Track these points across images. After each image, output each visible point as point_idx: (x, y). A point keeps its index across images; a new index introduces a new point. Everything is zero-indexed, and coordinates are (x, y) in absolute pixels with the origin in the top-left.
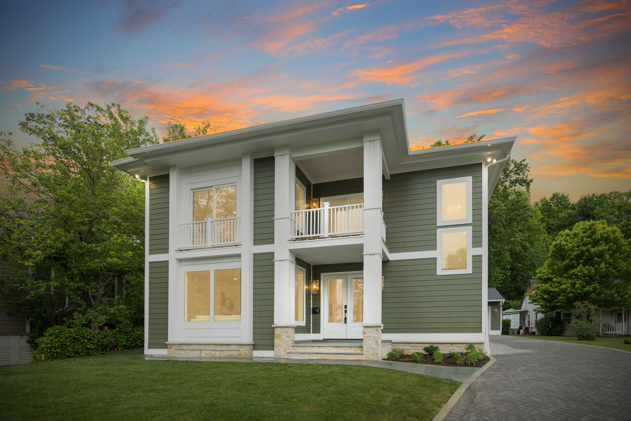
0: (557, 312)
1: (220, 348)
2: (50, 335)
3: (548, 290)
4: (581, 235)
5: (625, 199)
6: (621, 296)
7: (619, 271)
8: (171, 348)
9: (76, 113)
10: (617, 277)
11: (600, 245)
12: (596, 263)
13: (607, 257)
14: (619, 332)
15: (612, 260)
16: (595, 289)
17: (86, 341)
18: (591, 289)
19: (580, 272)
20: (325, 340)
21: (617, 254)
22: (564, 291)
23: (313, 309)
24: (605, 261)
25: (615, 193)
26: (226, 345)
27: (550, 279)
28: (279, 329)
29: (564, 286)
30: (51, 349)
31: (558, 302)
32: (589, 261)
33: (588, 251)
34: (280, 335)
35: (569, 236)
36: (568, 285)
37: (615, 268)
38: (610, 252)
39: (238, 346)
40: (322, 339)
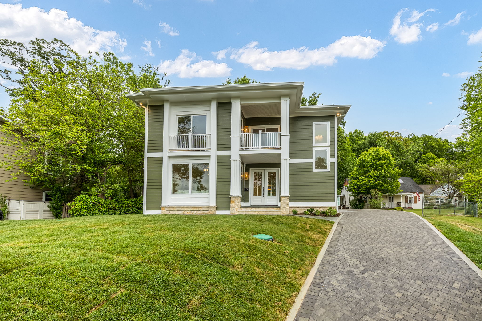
0: (360, 196)
1: (195, 209)
2: (80, 201)
3: (357, 184)
4: (373, 154)
5: (391, 136)
6: (392, 188)
7: (390, 174)
8: (164, 209)
9: (43, 45)
10: (389, 178)
11: (382, 160)
12: (380, 170)
13: (385, 167)
14: (390, 207)
15: (387, 169)
16: (379, 183)
17: (100, 205)
18: (378, 183)
19: (372, 174)
20: (252, 206)
21: (389, 166)
22: (364, 184)
23: (245, 188)
24: (384, 169)
25: (386, 132)
26: (199, 207)
27: (357, 178)
28: (234, 198)
29: (365, 182)
30: (81, 209)
31: (362, 190)
32: (376, 169)
33: (376, 163)
34: (234, 201)
35: (367, 154)
36: (367, 181)
37: (388, 173)
38: (386, 164)
39: (207, 208)
40: (250, 206)
